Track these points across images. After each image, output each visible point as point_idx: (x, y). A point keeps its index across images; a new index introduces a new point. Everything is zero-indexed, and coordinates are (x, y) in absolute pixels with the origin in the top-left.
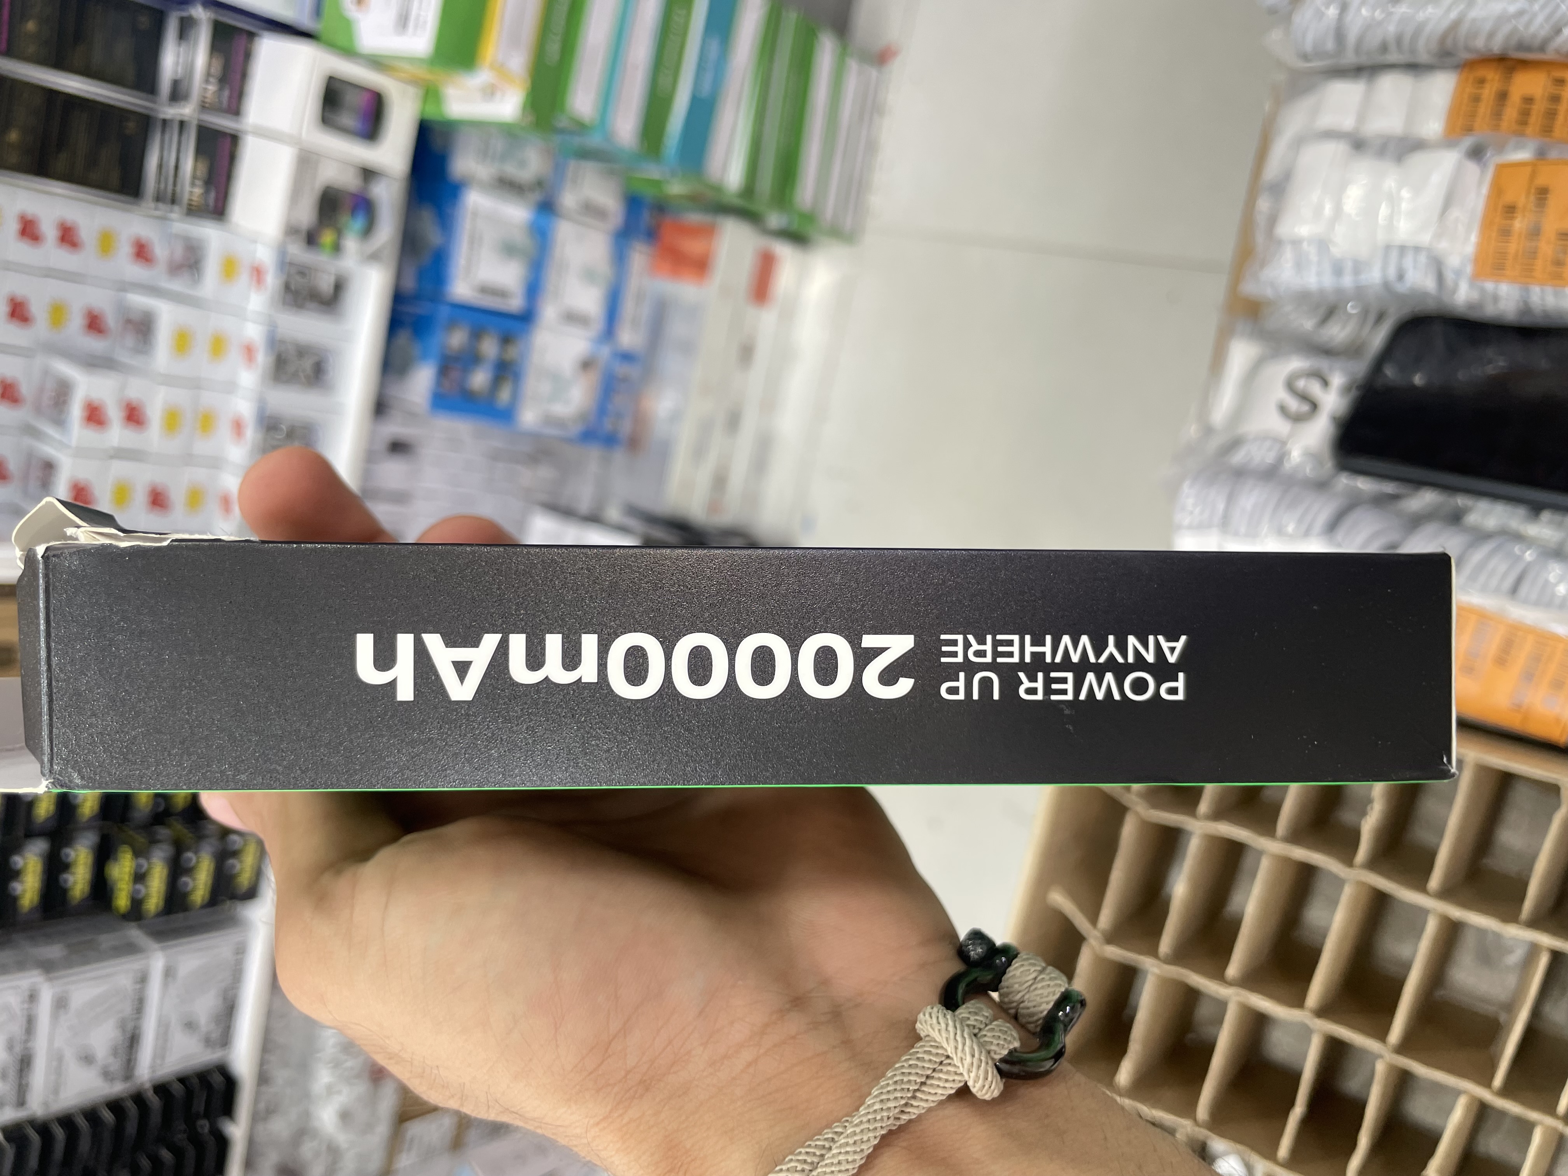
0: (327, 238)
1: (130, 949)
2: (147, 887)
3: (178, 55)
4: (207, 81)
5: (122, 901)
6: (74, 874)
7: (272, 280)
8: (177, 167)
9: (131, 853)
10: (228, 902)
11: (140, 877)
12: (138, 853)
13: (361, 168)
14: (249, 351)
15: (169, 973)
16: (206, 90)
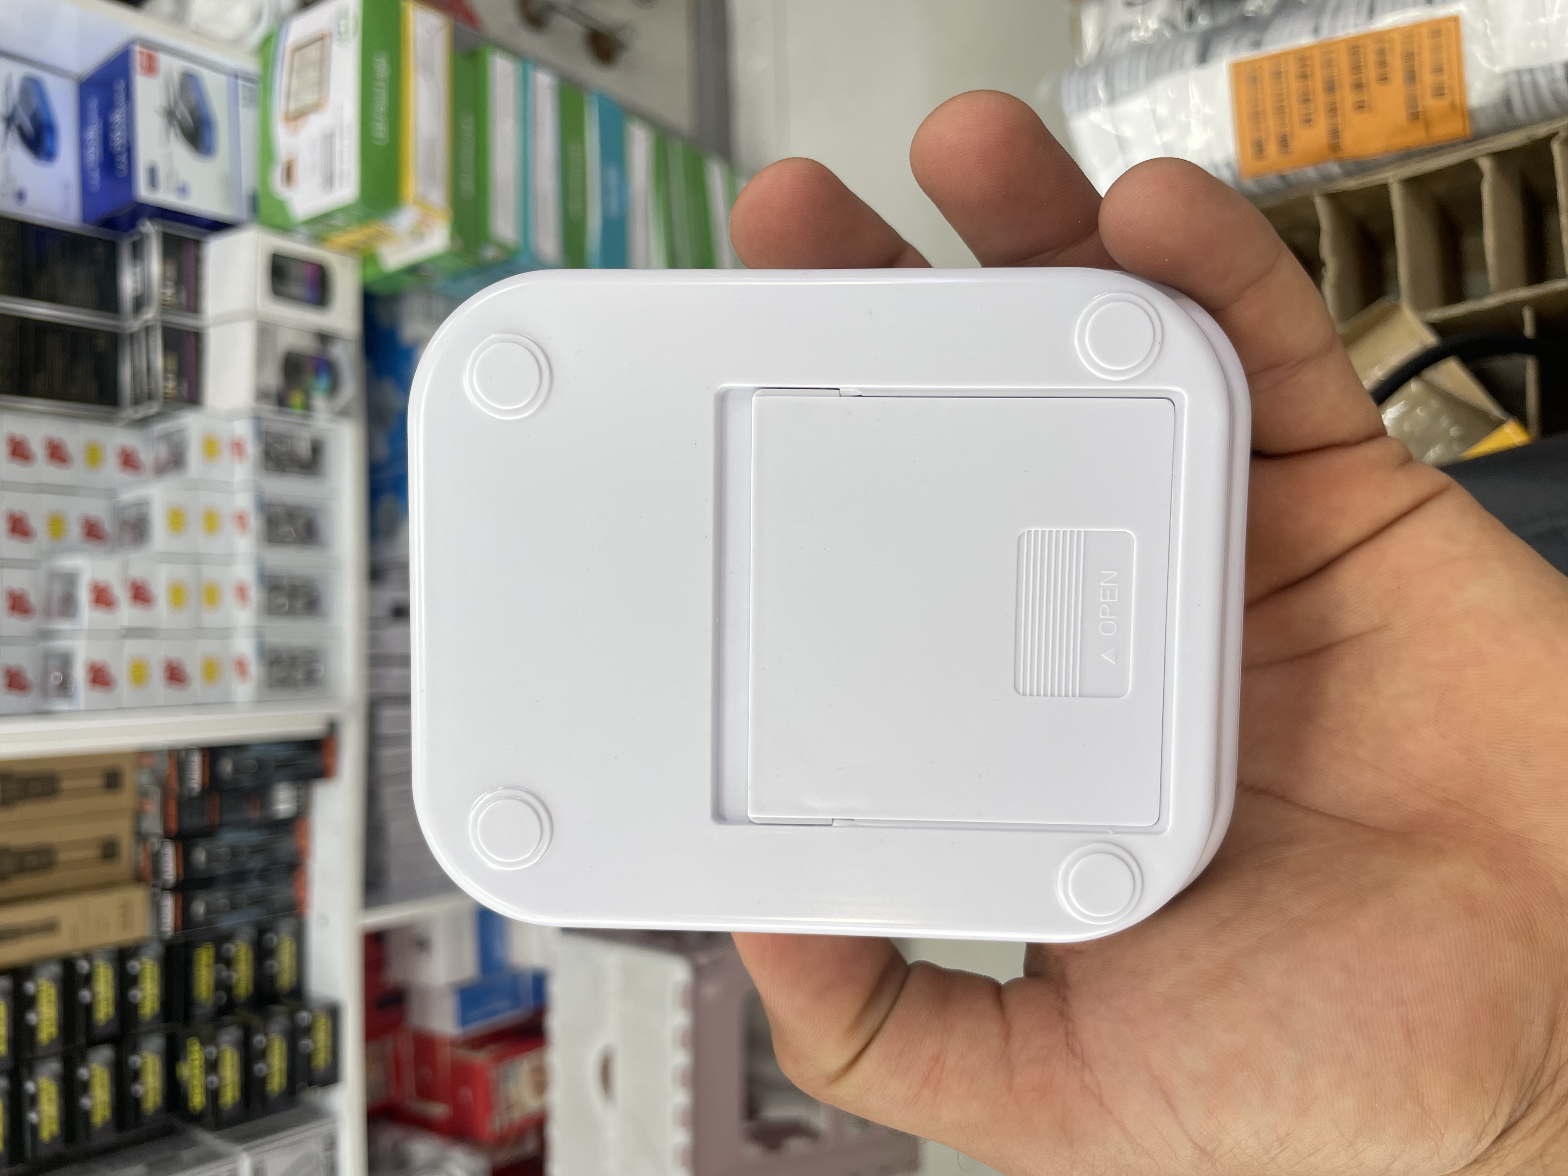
0: (297, 398)
2: (220, 1077)
3: (135, 274)
4: (164, 286)
5: (197, 1100)
6: (144, 1081)
7: (252, 449)
8: (149, 369)
9: (199, 1044)
10: (308, 1090)
11: (212, 1066)
12: (206, 1042)
13: (317, 334)
14: (241, 520)
15: (258, 1173)
16: (164, 293)
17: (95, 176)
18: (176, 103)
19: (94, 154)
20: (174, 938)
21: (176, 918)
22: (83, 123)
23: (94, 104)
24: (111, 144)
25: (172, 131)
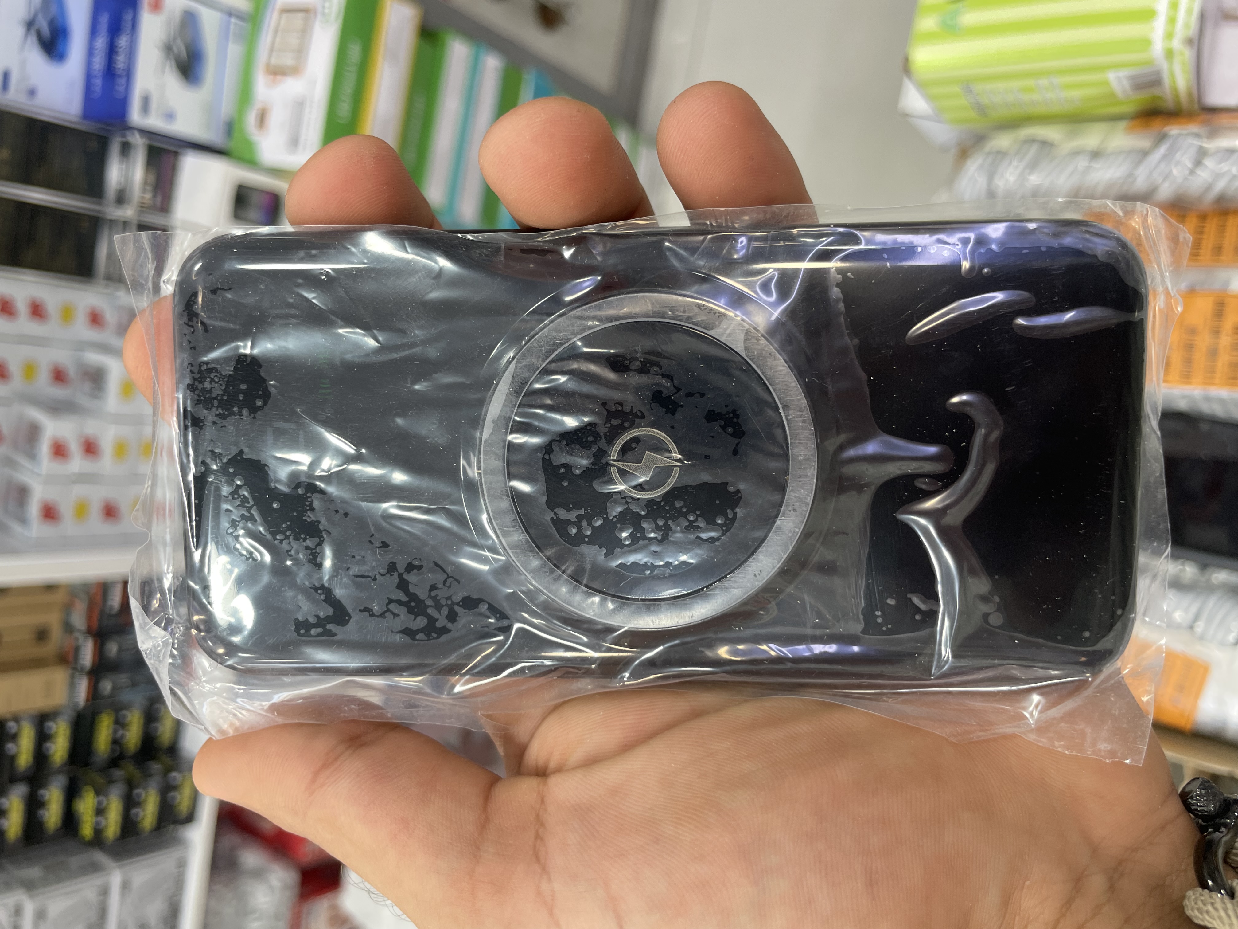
1: (94, 868)
2: (106, 819)
3: (120, 170)
4: (144, 191)
5: (87, 831)
6: (48, 810)
9: (93, 792)
10: (171, 827)
11: (100, 811)
12: (98, 793)
15: (125, 886)
16: (143, 198)
17: (98, 82)
18: (175, 39)
19: (99, 62)
20: (85, 708)
21: (88, 693)
22: (93, 31)
23: (104, 20)
24: (114, 65)
25: (168, 63)
